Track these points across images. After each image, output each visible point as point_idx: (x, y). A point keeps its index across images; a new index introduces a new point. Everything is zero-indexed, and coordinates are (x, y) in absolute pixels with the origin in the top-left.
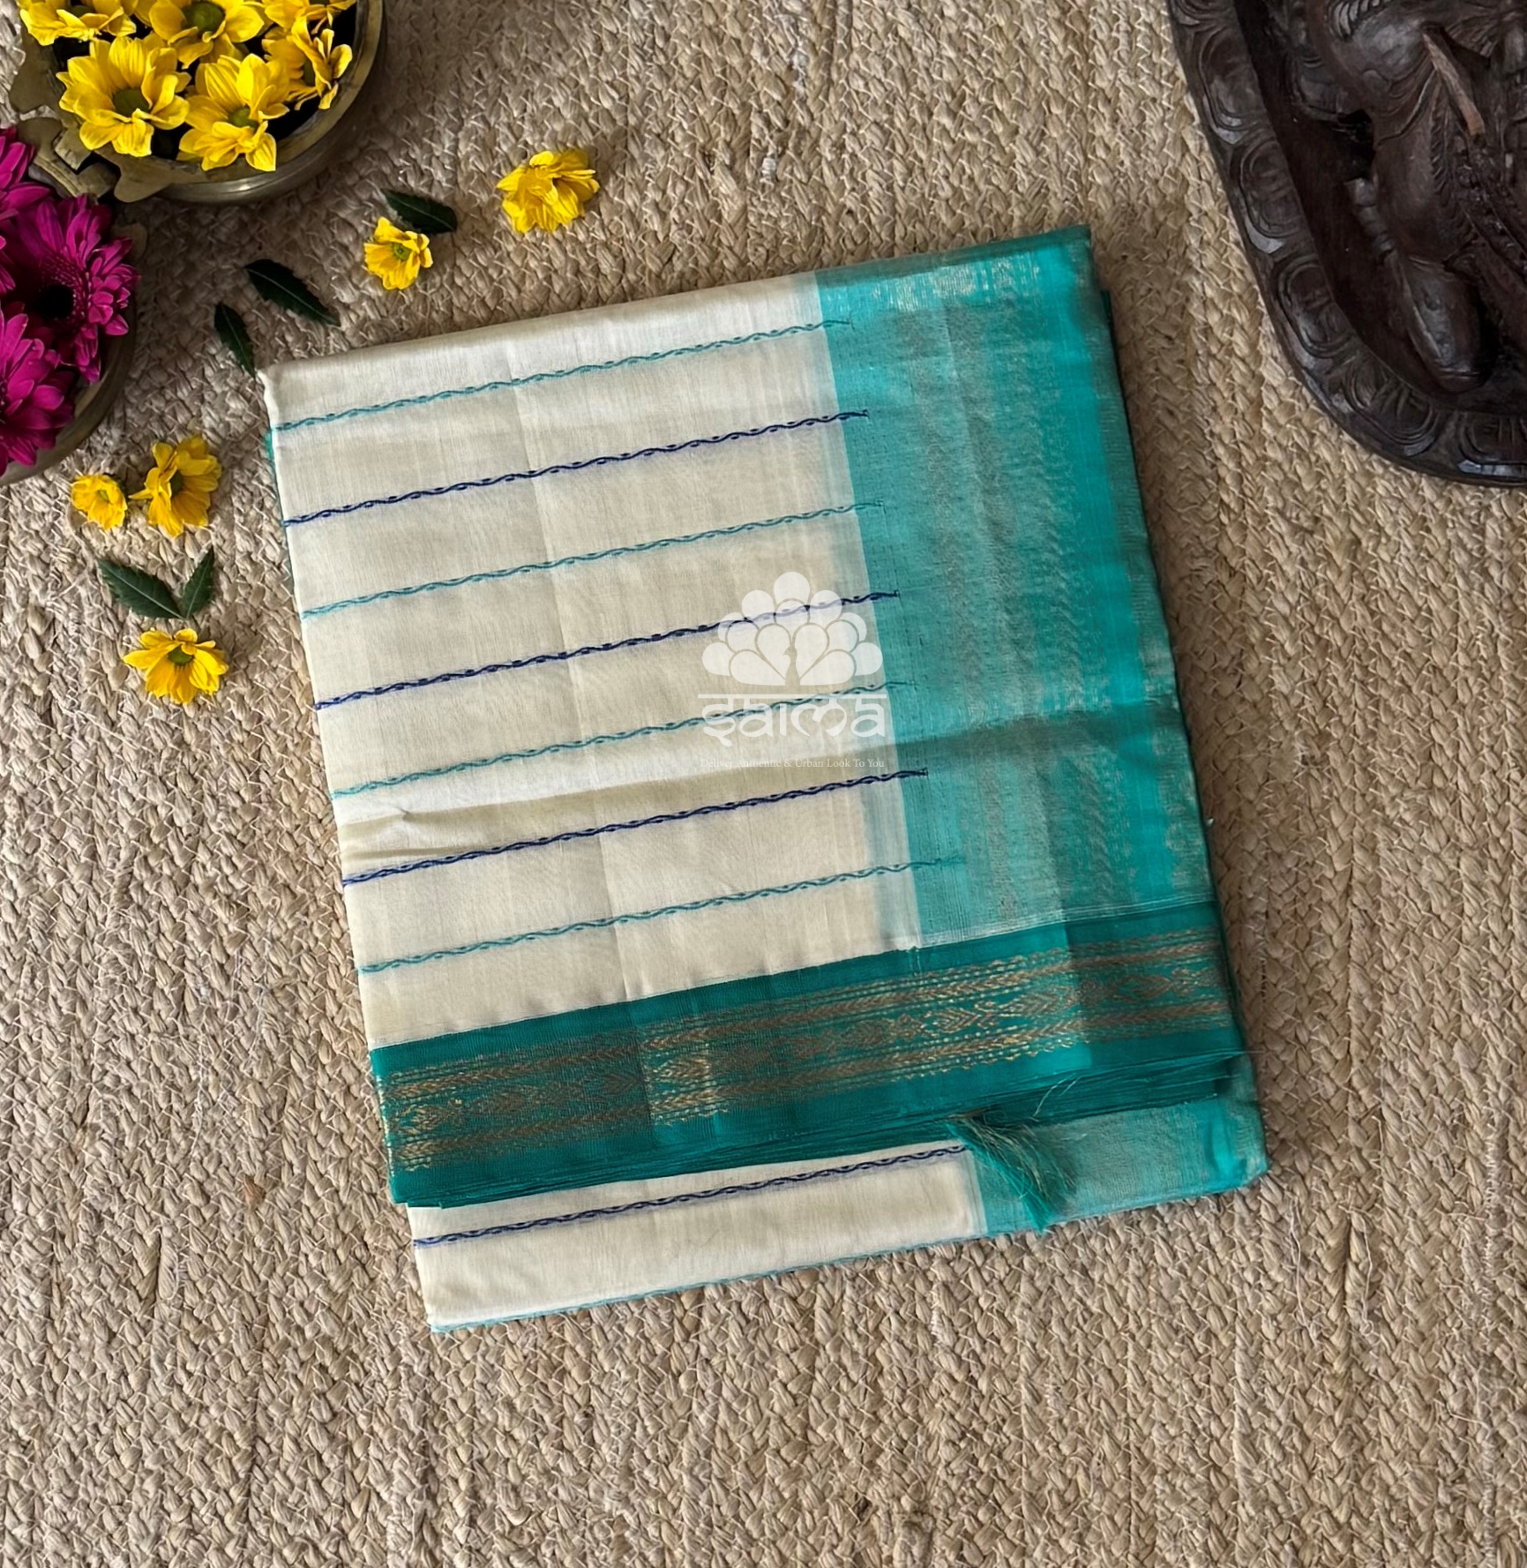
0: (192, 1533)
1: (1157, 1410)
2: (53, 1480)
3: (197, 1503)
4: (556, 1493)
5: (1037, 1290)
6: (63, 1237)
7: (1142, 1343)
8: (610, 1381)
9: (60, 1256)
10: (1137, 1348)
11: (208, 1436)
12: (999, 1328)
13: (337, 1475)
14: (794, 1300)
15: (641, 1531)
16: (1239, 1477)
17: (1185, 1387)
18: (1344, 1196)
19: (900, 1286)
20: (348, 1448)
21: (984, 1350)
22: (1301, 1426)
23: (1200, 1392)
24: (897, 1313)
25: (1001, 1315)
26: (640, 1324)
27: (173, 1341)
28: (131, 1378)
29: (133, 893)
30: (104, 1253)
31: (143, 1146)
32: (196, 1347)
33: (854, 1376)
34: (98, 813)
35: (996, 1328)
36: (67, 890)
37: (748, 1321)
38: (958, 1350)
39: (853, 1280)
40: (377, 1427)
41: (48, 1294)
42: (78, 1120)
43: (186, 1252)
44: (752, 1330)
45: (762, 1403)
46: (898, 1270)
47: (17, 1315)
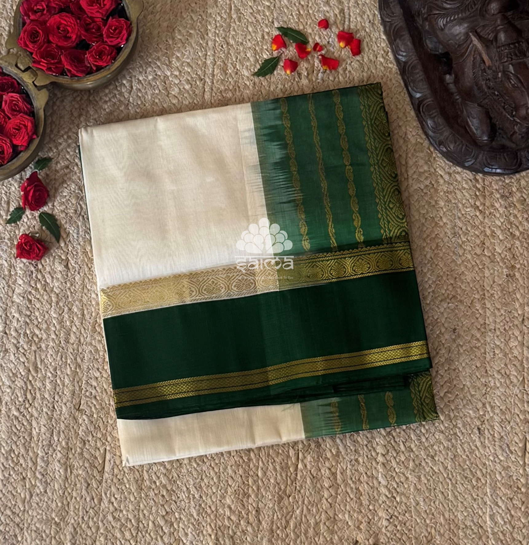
1: (459, 507)
4: (246, 539)
5: (416, 464)
6: (71, 449)
7: (454, 482)
8: (265, 499)
9: (71, 456)
10: (452, 484)
11: (122, 521)
12: (403, 479)
13: (168, 535)
14: (330, 469)
16: (489, 530)
17: (470, 498)
18: (524, 429)
19: (367, 464)
20: (172, 525)
21: (398, 487)
22: (510, 511)
23: (475, 500)
24: (366, 473)
25: (404, 474)
26: (276, 479)
27: (110, 487)
28: (95, 500)
29: (97, 328)
30: (86, 455)
31: (100, 417)
32: (118, 489)
33: (352, 496)
34: (85, 300)
35: (402, 480)
36: (74, 327)
37: (314, 477)
38: (389, 486)
39: (350, 462)
40: (182, 517)
41: (66, 470)
42: (77, 408)
43: (115, 455)
44: (315, 481)
45: (319, 506)
46: (366, 458)
47: (55, 477)
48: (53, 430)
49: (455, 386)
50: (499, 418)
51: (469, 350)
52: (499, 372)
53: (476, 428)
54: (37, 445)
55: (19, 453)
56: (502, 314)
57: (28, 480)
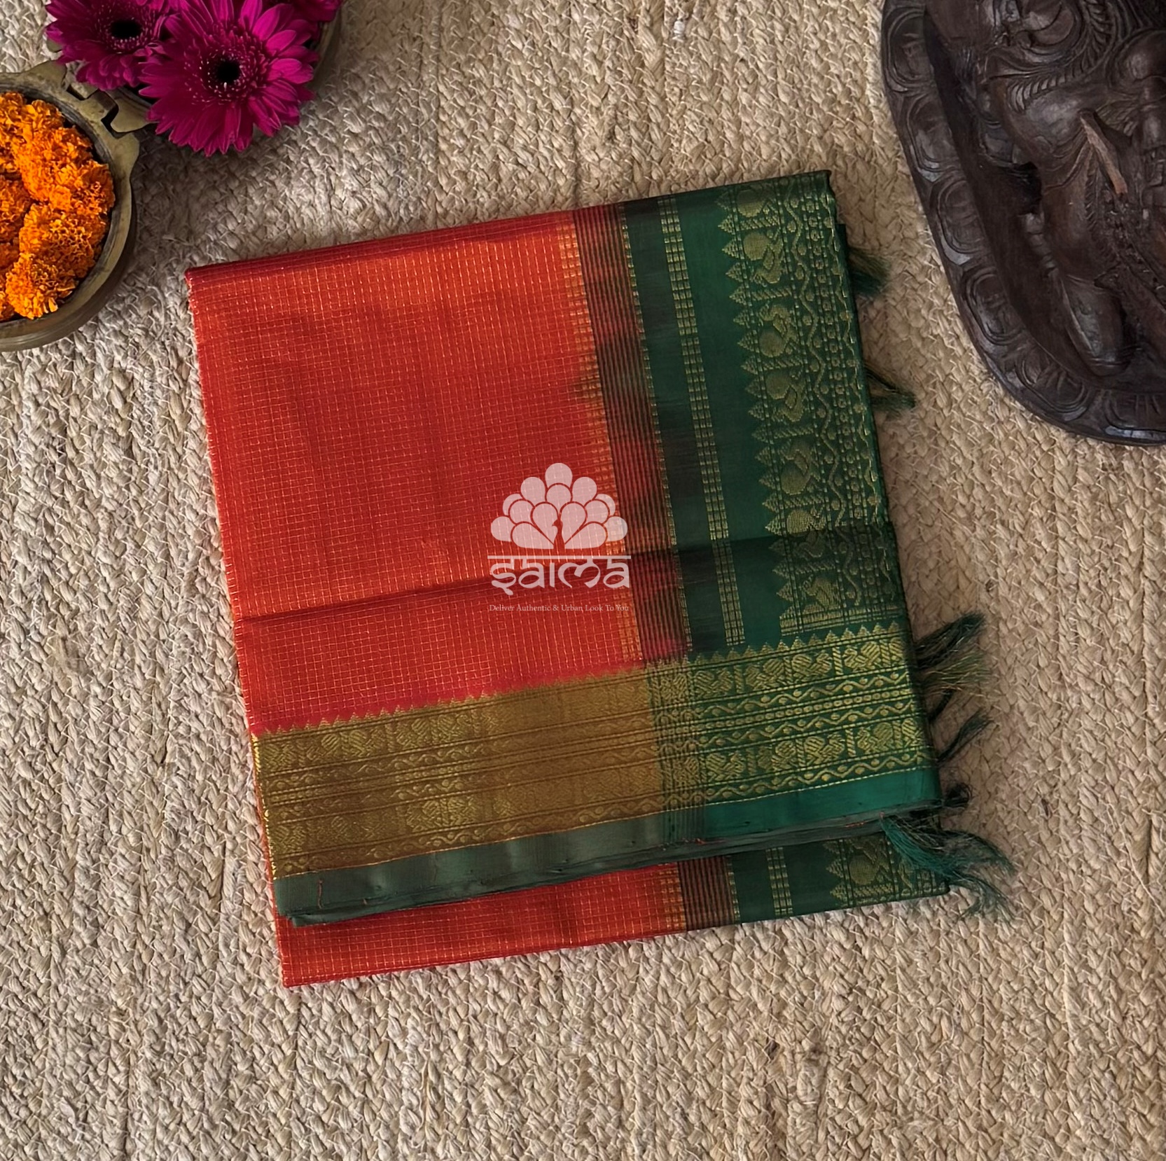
0: (252, 1079)
1: (1003, 972)
2: (145, 1038)
3: (258, 1055)
4: (534, 1039)
6: (148, 850)
9: (147, 866)
11: (264, 1003)
13: (363, 1032)
15: (601, 1068)
16: (1069, 1021)
17: (1025, 952)
18: (1146, 802)
20: (372, 1010)
21: (867, 925)
22: (1116, 980)
23: (1036, 956)
27: (236, 931)
28: (204, 959)
29: (198, 586)
30: (181, 862)
31: (210, 779)
32: (254, 934)
33: (765, 947)
34: (171, 524)
36: (147, 583)
38: (846, 925)
40: (394, 993)
41: (137, 895)
42: (159, 761)
43: (244, 860)
45: (694, 968)
47: (114, 912)
48: (107, 810)
49: (992, 708)
50: (1090, 779)
51: (1021, 628)
52: (1088, 678)
53: (1039, 800)
54: (73, 842)
55: (34, 860)
56: (1093, 552)
57: (54, 917)
